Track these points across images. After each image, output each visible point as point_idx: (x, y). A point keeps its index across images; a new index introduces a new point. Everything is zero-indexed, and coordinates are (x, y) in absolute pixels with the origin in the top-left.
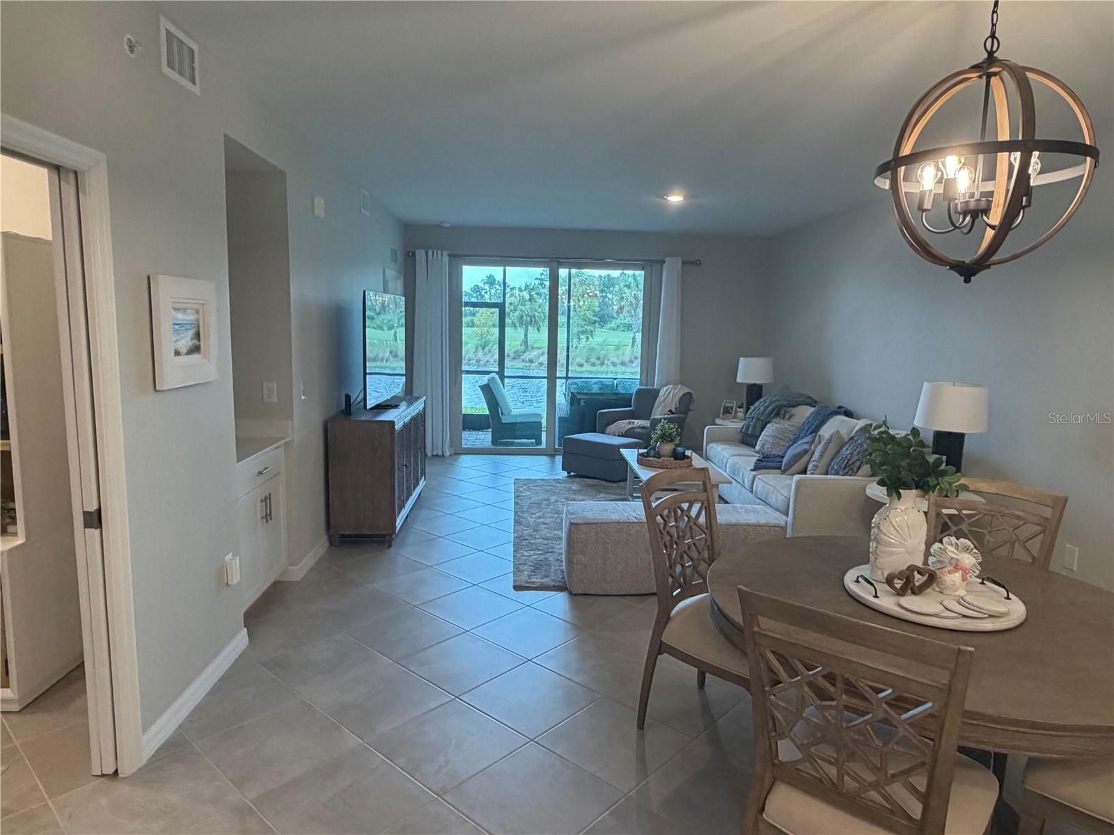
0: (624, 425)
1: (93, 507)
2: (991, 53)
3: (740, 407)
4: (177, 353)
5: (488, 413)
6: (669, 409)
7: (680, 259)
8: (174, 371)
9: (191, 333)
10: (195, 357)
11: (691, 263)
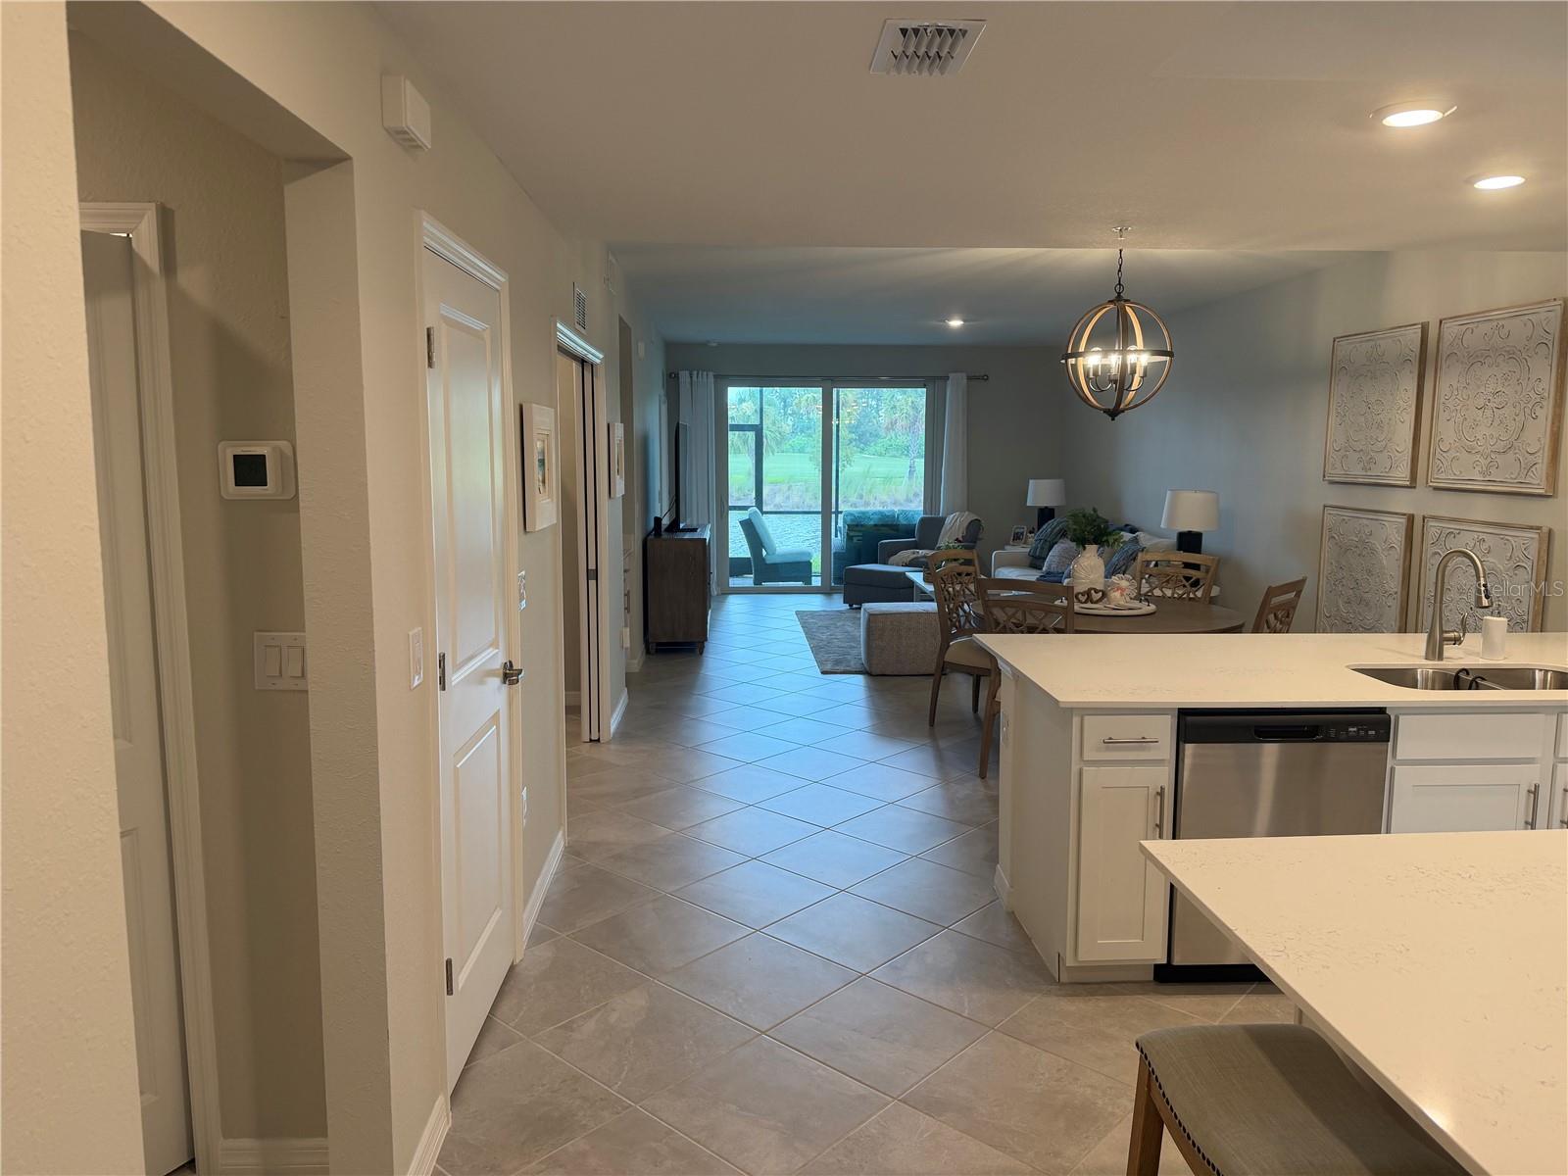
0: (907, 555)
2: (1119, 294)
3: (1031, 533)
5: (749, 556)
6: (956, 537)
7: (964, 375)
11: (977, 378)
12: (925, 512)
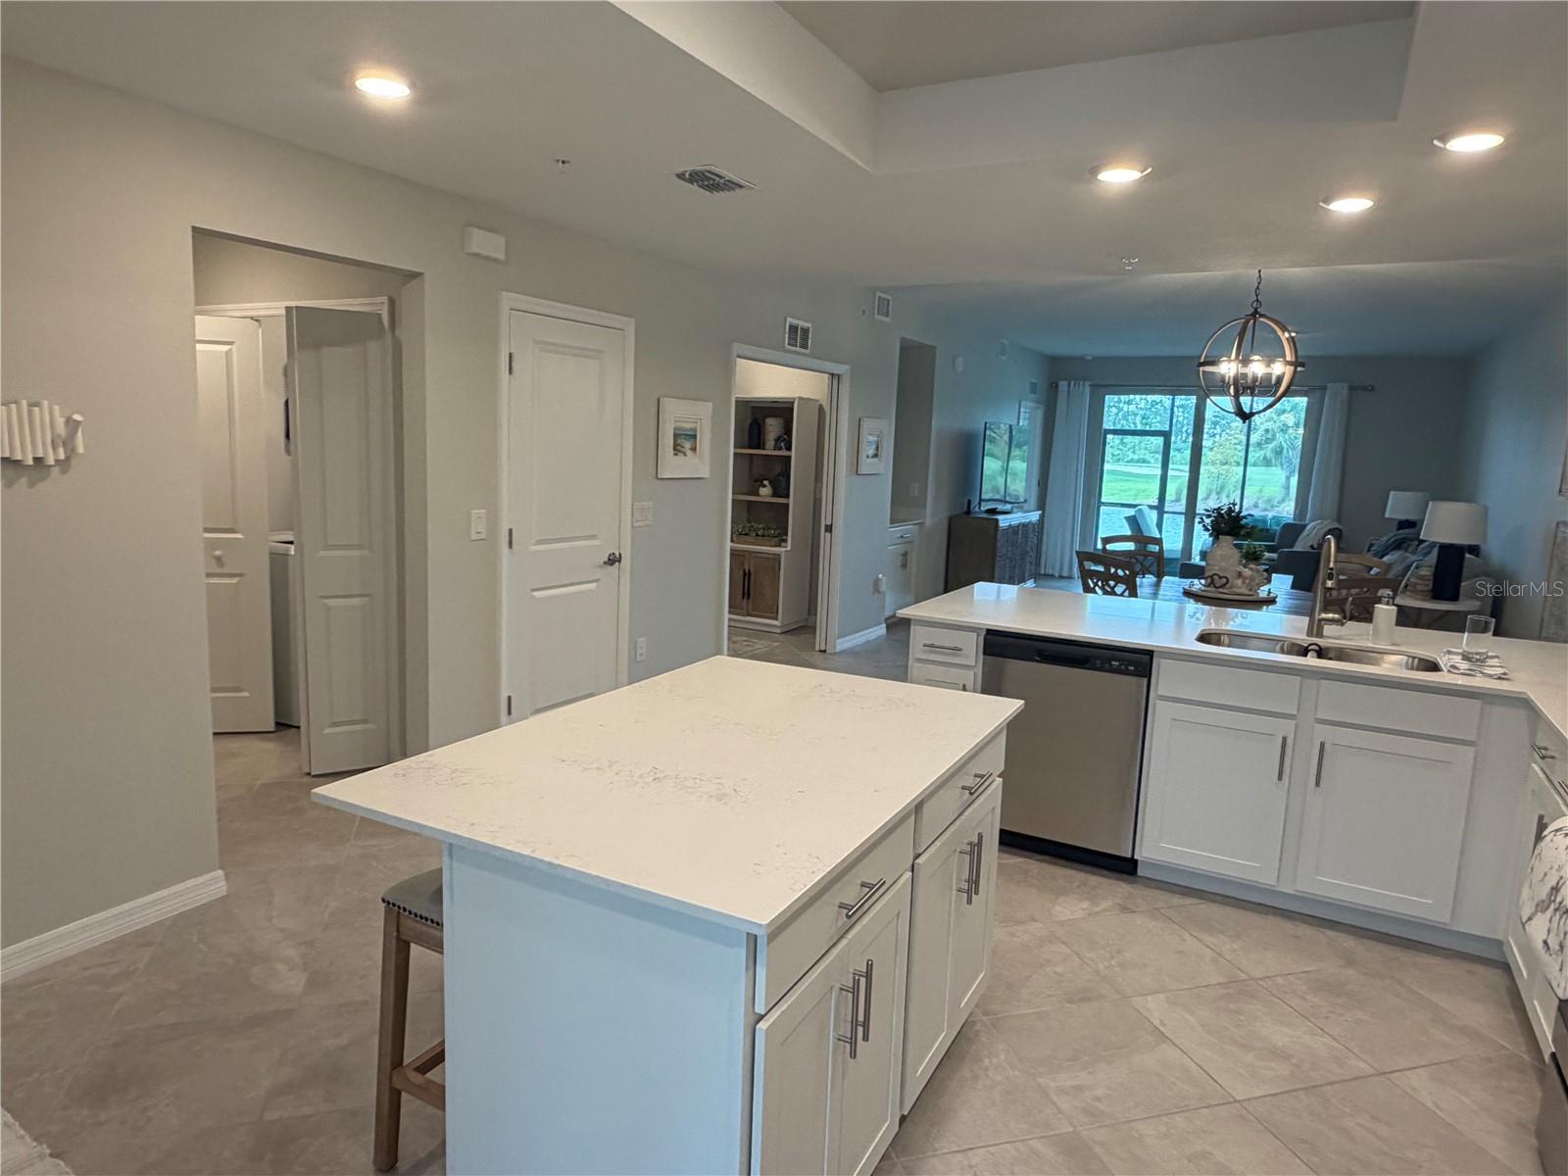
1: (829, 523)
2: (1256, 309)
4: (868, 457)
6: (1310, 544)
7: (1345, 386)
8: (867, 465)
9: (874, 447)
10: (875, 459)
11: (1360, 389)
12: (1294, 519)
